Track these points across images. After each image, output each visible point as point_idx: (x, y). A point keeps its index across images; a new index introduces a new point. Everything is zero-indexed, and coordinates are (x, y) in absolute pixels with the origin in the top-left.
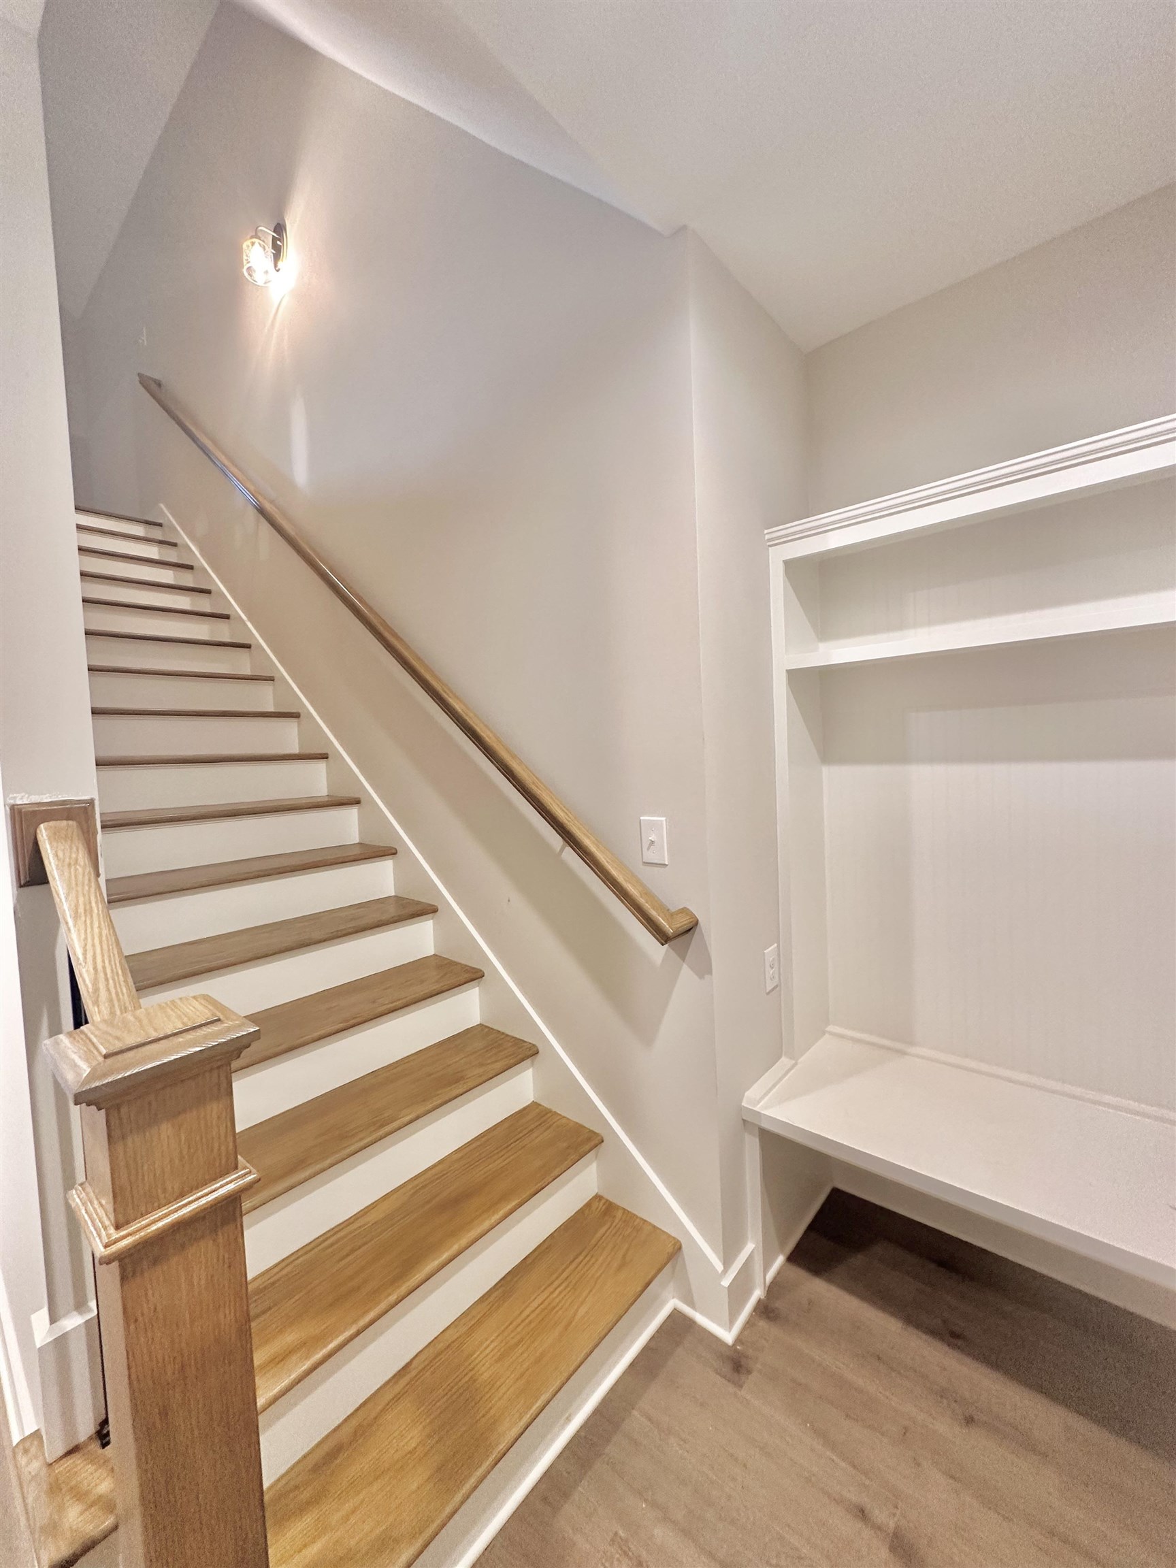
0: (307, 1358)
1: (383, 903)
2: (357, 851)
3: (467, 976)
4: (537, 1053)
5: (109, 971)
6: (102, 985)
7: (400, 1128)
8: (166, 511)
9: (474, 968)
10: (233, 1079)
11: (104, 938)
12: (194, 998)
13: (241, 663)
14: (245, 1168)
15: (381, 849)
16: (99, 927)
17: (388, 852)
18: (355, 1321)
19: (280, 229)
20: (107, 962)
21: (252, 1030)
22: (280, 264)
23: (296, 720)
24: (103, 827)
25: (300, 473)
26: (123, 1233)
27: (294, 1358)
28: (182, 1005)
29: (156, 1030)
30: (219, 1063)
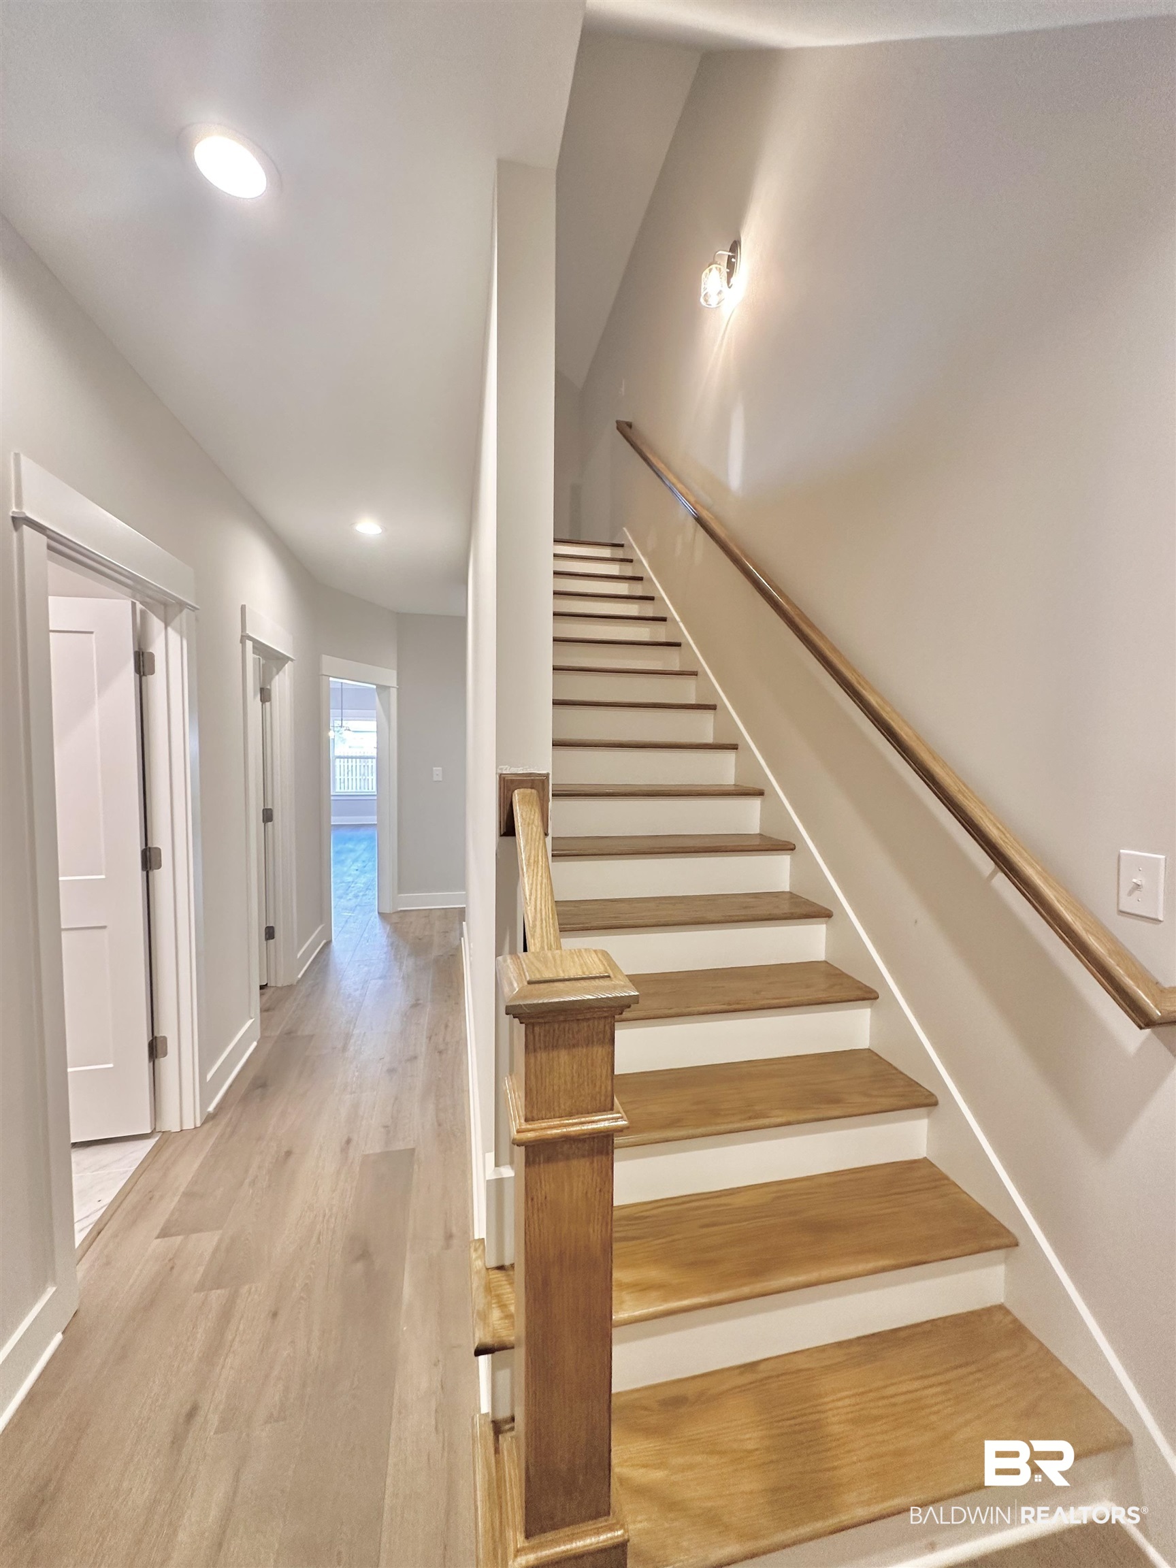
0: (665, 1300)
1: (776, 897)
2: (757, 842)
3: (859, 993)
4: (935, 1104)
5: (544, 913)
6: (538, 923)
7: (769, 1127)
8: (628, 534)
9: (868, 987)
10: (616, 1028)
11: (544, 886)
12: (595, 951)
13: (672, 661)
14: (619, 1112)
15: (781, 843)
16: (542, 876)
17: (786, 847)
18: (708, 1292)
19: (735, 247)
20: (543, 905)
21: (633, 994)
22: (733, 280)
23: (712, 712)
24: (553, 795)
25: (735, 478)
26: (529, 1127)
27: (654, 1294)
28: (585, 955)
29: (564, 971)
30: (606, 1014)
